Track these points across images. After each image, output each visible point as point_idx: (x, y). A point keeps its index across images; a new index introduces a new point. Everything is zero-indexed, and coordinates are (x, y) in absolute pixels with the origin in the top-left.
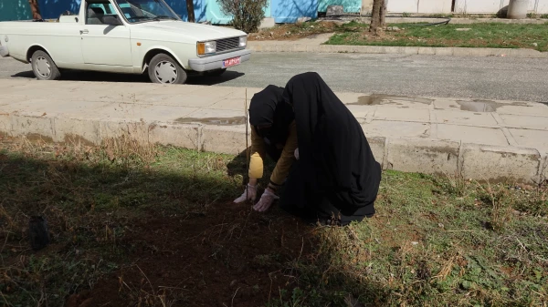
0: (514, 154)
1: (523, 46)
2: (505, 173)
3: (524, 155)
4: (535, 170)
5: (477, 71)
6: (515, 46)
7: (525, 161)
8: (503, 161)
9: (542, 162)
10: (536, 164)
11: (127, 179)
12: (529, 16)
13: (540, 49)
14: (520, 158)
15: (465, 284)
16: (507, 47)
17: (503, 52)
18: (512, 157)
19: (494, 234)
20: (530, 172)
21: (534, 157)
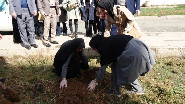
0: (173, 49)
1: (153, 15)
2: (170, 55)
3: (176, 49)
4: (179, 53)
5: (143, 24)
6: (151, 15)
7: (176, 50)
8: (170, 51)
9: (181, 50)
10: (179, 51)
11: (45, 69)
12: (151, 6)
13: (158, 16)
14: (175, 50)
15: (175, 91)
16: (148, 16)
17: (148, 17)
18: (172, 49)
19: (176, 74)
20: (178, 54)
21: (179, 49)
